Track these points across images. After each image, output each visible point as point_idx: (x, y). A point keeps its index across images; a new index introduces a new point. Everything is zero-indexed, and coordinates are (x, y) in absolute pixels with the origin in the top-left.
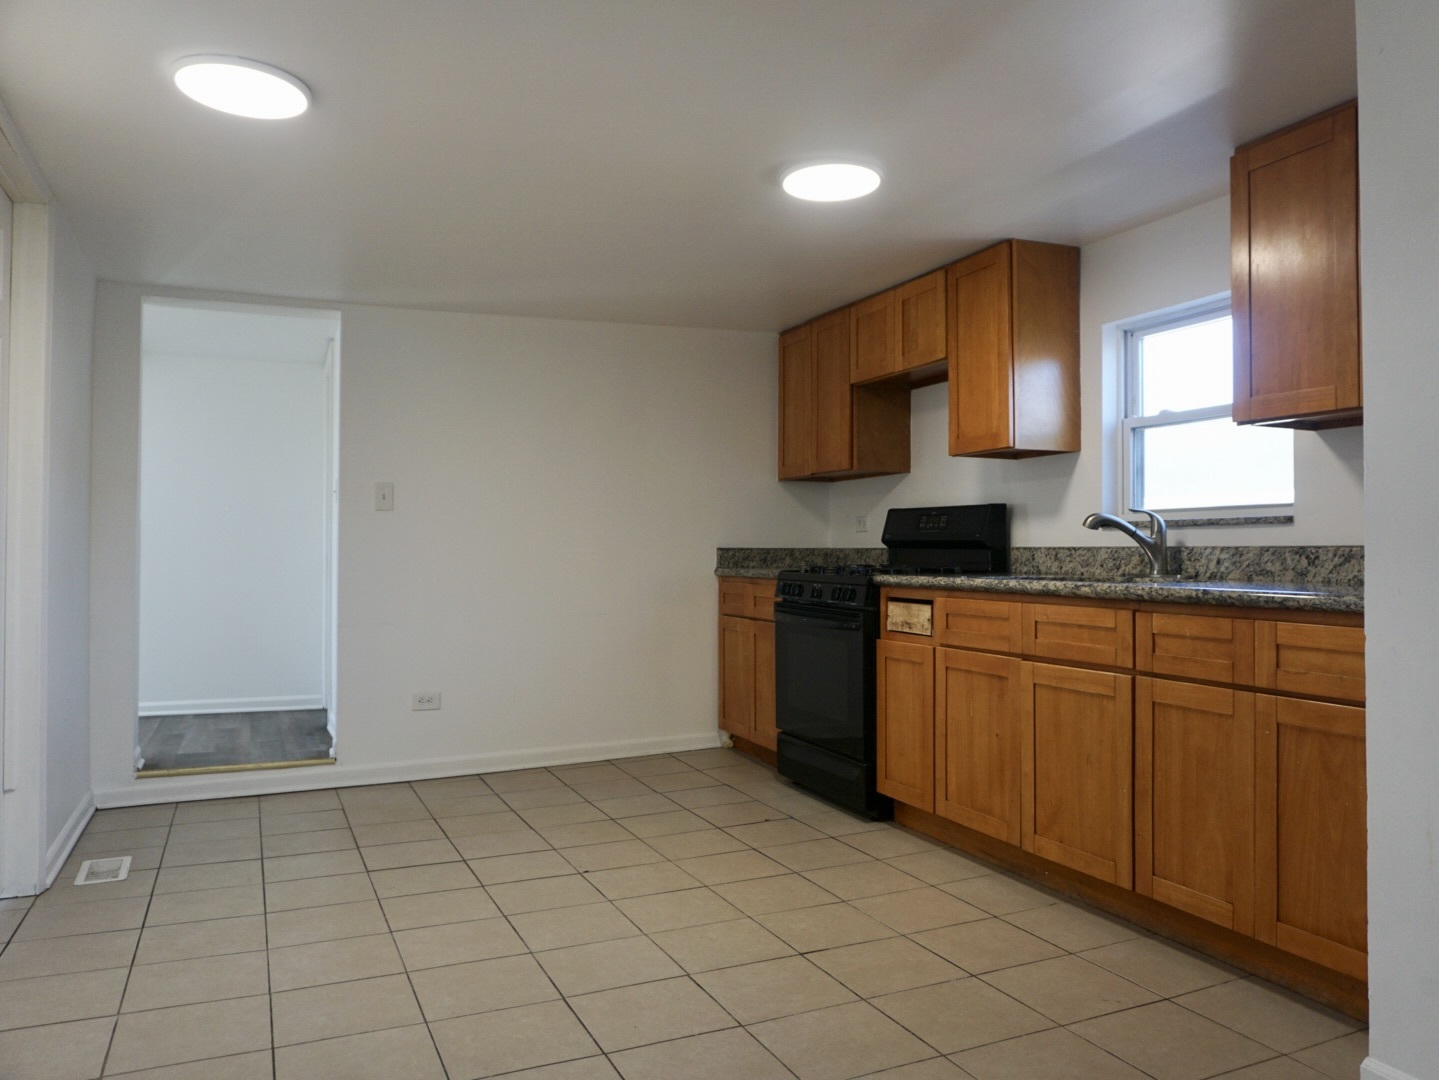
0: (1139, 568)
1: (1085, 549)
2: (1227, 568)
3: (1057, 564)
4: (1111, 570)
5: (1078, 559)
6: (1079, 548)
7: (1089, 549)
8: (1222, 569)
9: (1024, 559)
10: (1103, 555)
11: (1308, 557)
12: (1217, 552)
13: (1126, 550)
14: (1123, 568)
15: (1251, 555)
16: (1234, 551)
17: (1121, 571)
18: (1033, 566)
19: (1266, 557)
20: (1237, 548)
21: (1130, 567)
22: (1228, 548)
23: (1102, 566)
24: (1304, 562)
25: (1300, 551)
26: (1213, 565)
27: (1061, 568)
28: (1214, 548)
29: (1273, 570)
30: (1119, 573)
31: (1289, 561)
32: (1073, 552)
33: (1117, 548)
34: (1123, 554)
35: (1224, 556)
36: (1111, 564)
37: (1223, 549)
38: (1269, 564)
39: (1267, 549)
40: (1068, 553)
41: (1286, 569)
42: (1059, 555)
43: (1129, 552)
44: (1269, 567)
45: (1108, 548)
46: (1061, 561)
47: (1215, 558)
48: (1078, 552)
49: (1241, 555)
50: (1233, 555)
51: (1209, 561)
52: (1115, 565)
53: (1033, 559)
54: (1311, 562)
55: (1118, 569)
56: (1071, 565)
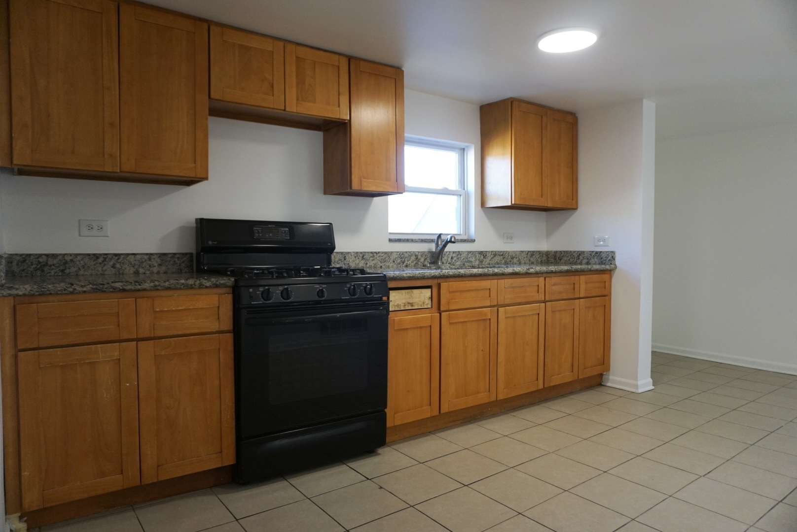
0: (415, 262)
1: (383, 253)
2: (455, 261)
3: (363, 262)
4: (399, 264)
5: (378, 258)
6: (379, 252)
7: (386, 253)
8: (453, 261)
9: (337, 260)
10: (394, 256)
11: (483, 255)
12: (451, 254)
13: (408, 253)
14: (406, 262)
15: (464, 254)
16: (458, 253)
17: (405, 264)
18: (344, 264)
19: (470, 256)
20: (459, 252)
21: (410, 262)
22: (455, 252)
23: (394, 262)
24: (482, 257)
25: (481, 253)
26: (450, 259)
27: (367, 264)
28: (450, 252)
29: (472, 260)
30: (404, 265)
31: (477, 257)
32: (375, 254)
33: (404, 252)
34: (406, 255)
35: (454, 255)
36: (399, 261)
37: (454, 252)
38: (471, 258)
39: (470, 252)
40: (372, 255)
41: (476, 260)
42: (365, 257)
43: (410, 254)
44: (471, 259)
45: (398, 252)
46: (367, 260)
47: (450, 256)
48: (378, 255)
49: (461, 255)
50: (458, 255)
51: (448, 257)
52: (401, 261)
53: (345, 259)
54: (484, 257)
55: (403, 263)
56: (374, 262)
